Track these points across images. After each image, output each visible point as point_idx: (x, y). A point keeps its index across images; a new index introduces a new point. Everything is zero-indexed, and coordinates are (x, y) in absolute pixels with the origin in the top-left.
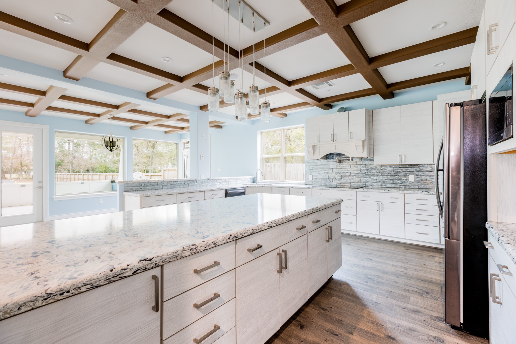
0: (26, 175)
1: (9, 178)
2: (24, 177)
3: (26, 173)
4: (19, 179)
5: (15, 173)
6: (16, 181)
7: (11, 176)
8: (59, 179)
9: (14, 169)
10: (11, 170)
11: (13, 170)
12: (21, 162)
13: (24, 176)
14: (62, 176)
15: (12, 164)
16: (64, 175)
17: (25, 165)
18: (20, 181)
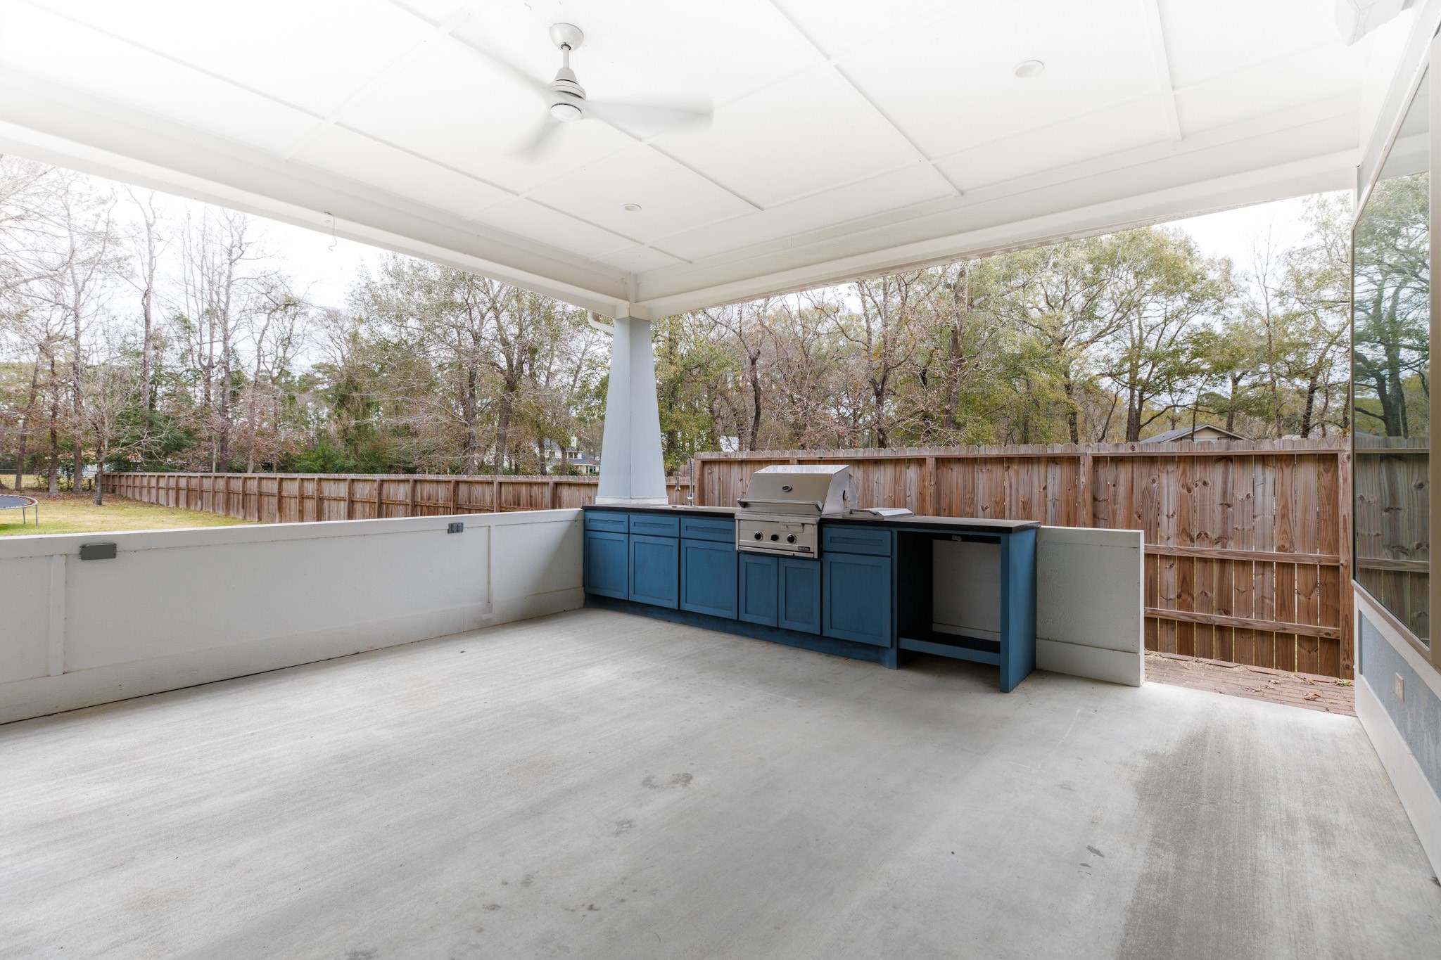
0: (69, 477)
1: (12, 486)
2: (61, 484)
3: (68, 470)
4: (48, 489)
5: (32, 473)
6: (34, 496)
7: (18, 481)
8: (183, 494)
9: (30, 457)
10: (21, 460)
11: (26, 462)
12: (54, 434)
13: (61, 480)
14: (194, 483)
15: (23, 438)
16: (204, 480)
17: (67, 446)
18: (49, 496)
